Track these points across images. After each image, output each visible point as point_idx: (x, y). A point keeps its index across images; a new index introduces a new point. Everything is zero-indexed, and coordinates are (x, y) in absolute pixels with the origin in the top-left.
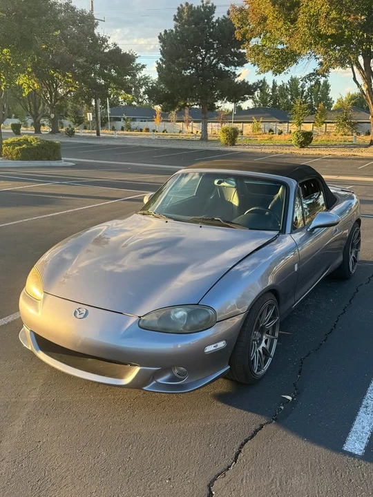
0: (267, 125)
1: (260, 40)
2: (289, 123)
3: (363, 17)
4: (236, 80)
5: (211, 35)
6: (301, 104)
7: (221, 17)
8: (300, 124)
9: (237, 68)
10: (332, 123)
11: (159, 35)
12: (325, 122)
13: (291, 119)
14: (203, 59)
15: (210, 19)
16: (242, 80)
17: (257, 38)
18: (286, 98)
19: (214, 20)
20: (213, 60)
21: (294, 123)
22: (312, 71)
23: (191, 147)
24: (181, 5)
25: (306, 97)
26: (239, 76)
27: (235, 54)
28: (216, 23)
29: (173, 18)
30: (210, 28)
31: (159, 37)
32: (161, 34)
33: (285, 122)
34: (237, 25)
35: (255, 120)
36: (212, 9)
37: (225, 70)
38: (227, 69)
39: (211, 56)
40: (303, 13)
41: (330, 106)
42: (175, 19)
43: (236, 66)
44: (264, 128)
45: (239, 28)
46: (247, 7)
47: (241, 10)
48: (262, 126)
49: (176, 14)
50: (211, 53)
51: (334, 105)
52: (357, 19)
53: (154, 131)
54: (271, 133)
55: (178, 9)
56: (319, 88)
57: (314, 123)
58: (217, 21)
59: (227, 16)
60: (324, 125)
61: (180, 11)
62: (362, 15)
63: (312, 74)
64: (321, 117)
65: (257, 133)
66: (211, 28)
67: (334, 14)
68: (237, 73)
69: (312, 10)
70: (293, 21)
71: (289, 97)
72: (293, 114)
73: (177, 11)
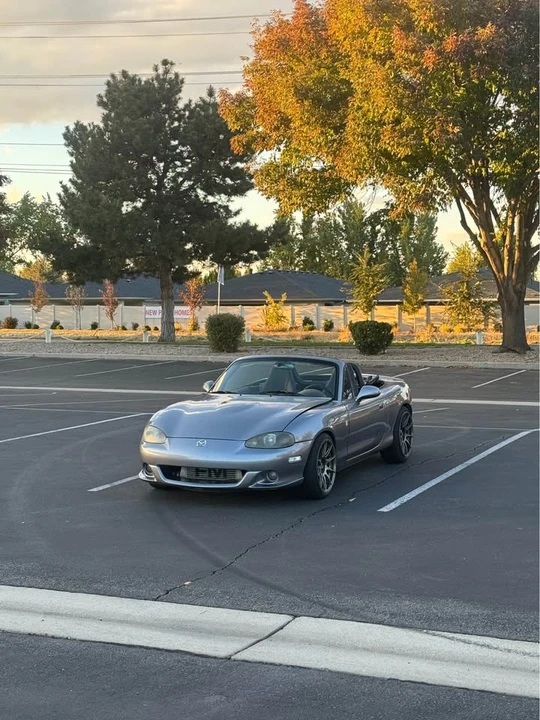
0: (298, 309)
1: (278, 155)
2: (346, 304)
3: (456, 130)
4: (231, 221)
5: (175, 134)
6: (369, 264)
7: (195, 100)
8: (370, 307)
9: (233, 198)
10: (441, 304)
11: (64, 131)
12: (424, 303)
13: (351, 297)
14: (161, 179)
15: (172, 103)
16: (244, 221)
17: (273, 152)
18: (335, 248)
19: (181, 105)
20: (183, 182)
21: (358, 305)
22: (383, 207)
23: (145, 357)
24: (113, 76)
25: (382, 245)
26: (237, 213)
27: (227, 172)
28: (184, 110)
29: (96, 99)
30: (173, 120)
31: (66, 136)
32: (67, 128)
33: (337, 303)
34: (233, 126)
35: (270, 299)
36: (176, 85)
37: (207, 203)
38: (211, 199)
39: (179, 174)
40: (354, 120)
41: (439, 263)
42: (101, 103)
43: (229, 195)
44: (293, 317)
45: (238, 132)
46: (250, 94)
47: (240, 100)
48: (286, 311)
49: (103, 93)
50: (179, 170)
51: (448, 263)
52: (447, 133)
53: (28, 326)
54: (308, 326)
55: (108, 83)
56: (412, 224)
57: (400, 303)
58: (187, 106)
59: (208, 99)
60: (424, 309)
61: (111, 87)
62: (454, 125)
63: (384, 211)
64: (415, 291)
65: (277, 327)
66: (176, 119)
67: (408, 122)
68: (233, 207)
69: (370, 115)
70: (339, 128)
71: (344, 245)
72: (353, 286)
73: (105, 87)
